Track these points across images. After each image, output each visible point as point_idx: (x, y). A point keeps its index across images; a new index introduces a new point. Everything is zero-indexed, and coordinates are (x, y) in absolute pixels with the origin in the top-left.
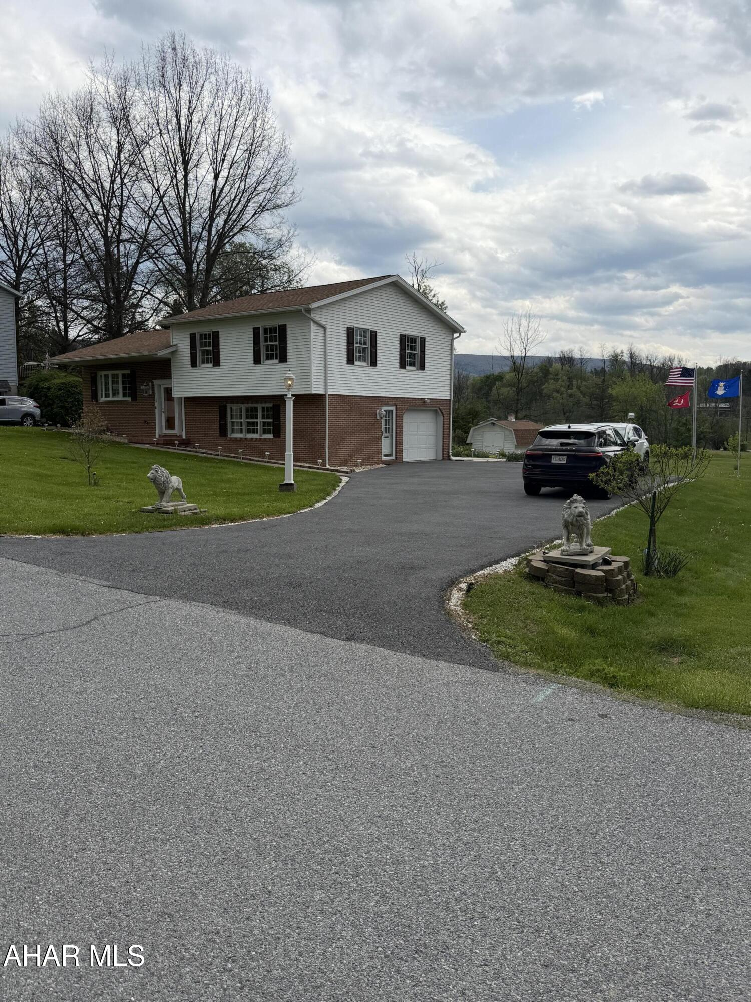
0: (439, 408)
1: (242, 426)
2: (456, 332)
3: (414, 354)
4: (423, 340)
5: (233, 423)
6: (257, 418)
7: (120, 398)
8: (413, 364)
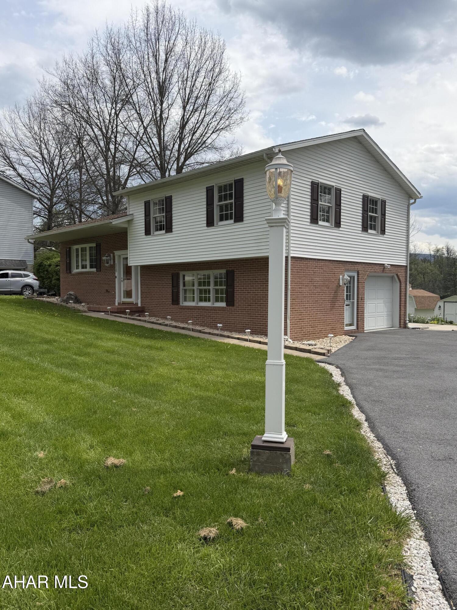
0: (397, 275)
1: (194, 294)
2: (412, 198)
3: (375, 217)
4: (384, 203)
5: (185, 291)
6: (209, 285)
7: (88, 269)
8: (373, 228)
